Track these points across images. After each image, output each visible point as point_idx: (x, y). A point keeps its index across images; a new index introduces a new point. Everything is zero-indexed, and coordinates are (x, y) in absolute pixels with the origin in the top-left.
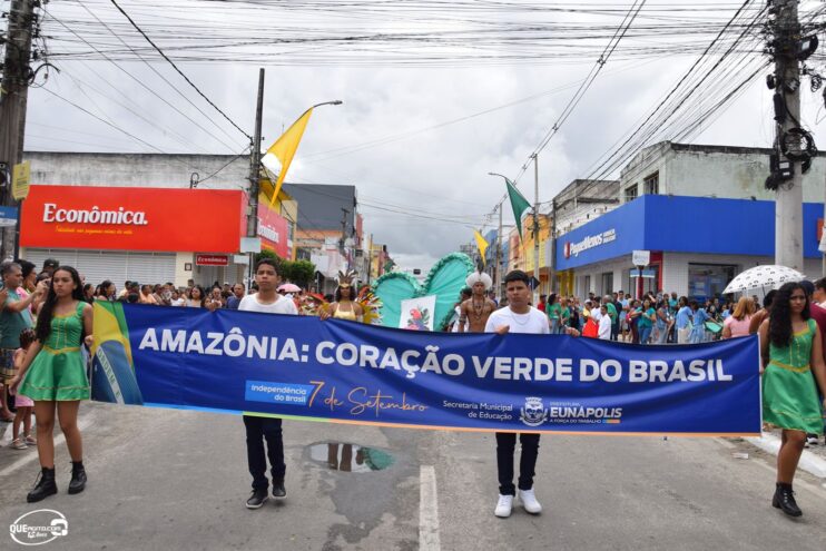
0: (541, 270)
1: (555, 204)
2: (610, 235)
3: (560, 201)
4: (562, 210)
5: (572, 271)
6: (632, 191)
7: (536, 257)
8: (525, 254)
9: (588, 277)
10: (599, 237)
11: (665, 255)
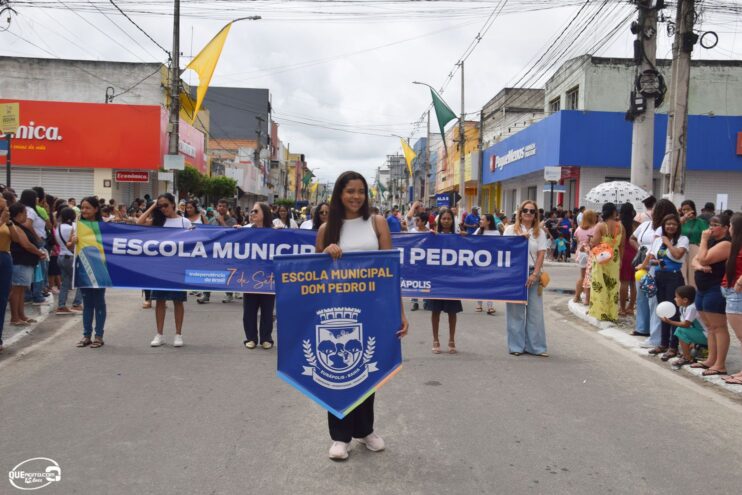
0: (467, 183)
1: (482, 114)
2: (530, 150)
3: (488, 112)
4: (490, 120)
5: (499, 184)
6: (555, 103)
7: (463, 170)
8: (453, 165)
9: (514, 191)
10: (521, 150)
11: (582, 170)
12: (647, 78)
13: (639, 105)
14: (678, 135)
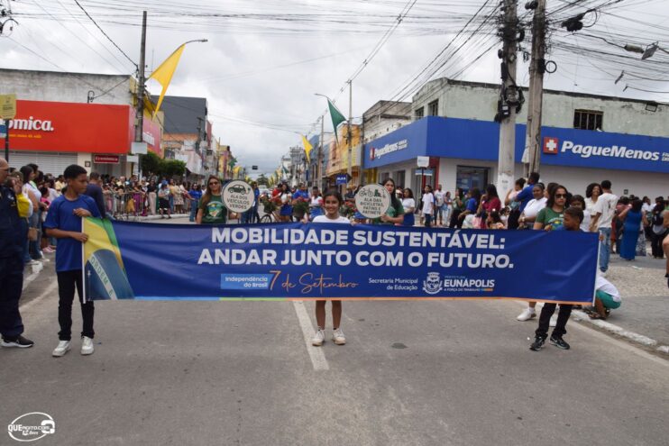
12: (510, 91)
13: (506, 111)
14: (535, 134)
